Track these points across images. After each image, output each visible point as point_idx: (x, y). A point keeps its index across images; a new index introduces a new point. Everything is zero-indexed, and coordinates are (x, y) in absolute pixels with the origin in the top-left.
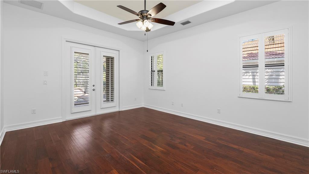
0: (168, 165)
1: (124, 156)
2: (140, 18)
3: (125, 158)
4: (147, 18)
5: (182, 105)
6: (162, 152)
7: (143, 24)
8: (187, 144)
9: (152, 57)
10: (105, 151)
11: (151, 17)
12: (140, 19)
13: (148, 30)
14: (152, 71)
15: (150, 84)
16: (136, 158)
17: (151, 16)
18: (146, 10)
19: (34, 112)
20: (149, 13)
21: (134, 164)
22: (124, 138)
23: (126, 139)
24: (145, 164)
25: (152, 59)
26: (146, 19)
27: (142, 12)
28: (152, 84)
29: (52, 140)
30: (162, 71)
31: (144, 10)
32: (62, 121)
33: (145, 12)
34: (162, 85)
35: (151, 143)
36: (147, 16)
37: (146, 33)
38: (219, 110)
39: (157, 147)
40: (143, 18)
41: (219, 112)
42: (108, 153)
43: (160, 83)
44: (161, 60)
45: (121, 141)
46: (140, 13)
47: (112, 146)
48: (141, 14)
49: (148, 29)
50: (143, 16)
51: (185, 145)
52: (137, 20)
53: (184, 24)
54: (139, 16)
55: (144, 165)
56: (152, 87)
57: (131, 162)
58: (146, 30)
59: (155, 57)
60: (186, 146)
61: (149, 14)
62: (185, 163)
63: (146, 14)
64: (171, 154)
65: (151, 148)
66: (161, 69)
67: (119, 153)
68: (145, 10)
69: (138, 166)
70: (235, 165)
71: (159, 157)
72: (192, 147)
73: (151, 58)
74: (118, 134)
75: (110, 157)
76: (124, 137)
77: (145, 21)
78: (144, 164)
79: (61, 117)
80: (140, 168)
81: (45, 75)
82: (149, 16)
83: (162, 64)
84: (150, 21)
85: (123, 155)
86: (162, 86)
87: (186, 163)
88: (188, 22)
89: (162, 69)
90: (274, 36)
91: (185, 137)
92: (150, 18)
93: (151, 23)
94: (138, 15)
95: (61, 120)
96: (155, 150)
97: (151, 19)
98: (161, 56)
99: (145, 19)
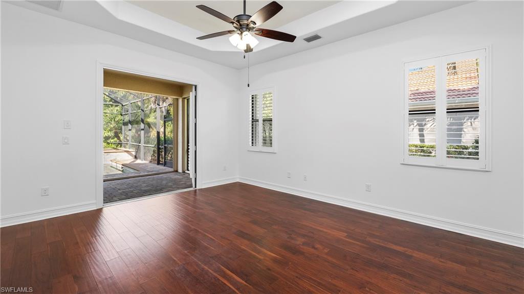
0: (287, 283)
1: (209, 268)
2: (236, 28)
3: (211, 273)
4: (248, 29)
5: (305, 178)
6: (275, 260)
7: (241, 39)
8: (317, 246)
9: (254, 97)
10: (175, 260)
11: (255, 26)
12: (235, 30)
13: (249, 50)
14: (254, 121)
15: (251, 143)
16: (228, 272)
17: (256, 24)
18: (247, 14)
19: (45, 193)
20: (251, 19)
21: (227, 284)
22: (208, 236)
23: (211, 238)
24: (245, 283)
25: (254, 99)
26: (246, 31)
27: (239, 18)
28: (253, 143)
29: (78, 243)
30: (271, 120)
31: (243, 14)
32: (96, 209)
33: (245, 17)
34: (271, 144)
35: (255, 245)
36: (248, 25)
37: (246, 54)
38: (368, 186)
39: (265, 251)
40: (242, 28)
41: (368, 188)
42: (180, 263)
43: (268, 142)
44: (268, 102)
45: (202, 242)
46: (236, 19)
47: (186, 252)
48: (238, 21)
49: (250, 47)
50: (241, 25)
51: (314, 247)
52: (230, 32)
53: (309, 40)
54: (235, 25)
55: (245, 285)
56: (254, 148)
57: (221, 279)
58: (246, 48)
59: (258, 97)
60: (316, 249)
61: (251, 21)
62: (314, 278)
63: (245, 22)
64: (290, 263)
65: (254, 253)
66: (268, 118)
67: (200, 263)
68: (245, 14)
69: (235, 287)
70: (401, 280)
71: (269, 269)
72: (326, 251)
73: (251, 98)
74: (196, 230)
75: (184, 271)
76: (207, 234)
77: (244, 33)
78: (243, 282)
79: (95, 201)
80: (237, 289)
81: (66, 127)
82: (252, 25)
83: (270, 108)
84: (253, 33)
85: (206, 268)
86: (271, 146)
87: (317, 280)
88: (316, 37)
89: (271, 117)
90: (455, 63)
91: (313, 233)
92: (253, 28)
93: (255, 37)
94: (233, 23)
95: (95, 206)
96: (262, 258)
97: (254, 30)
98: (267, 96)
99: (244, 29)
